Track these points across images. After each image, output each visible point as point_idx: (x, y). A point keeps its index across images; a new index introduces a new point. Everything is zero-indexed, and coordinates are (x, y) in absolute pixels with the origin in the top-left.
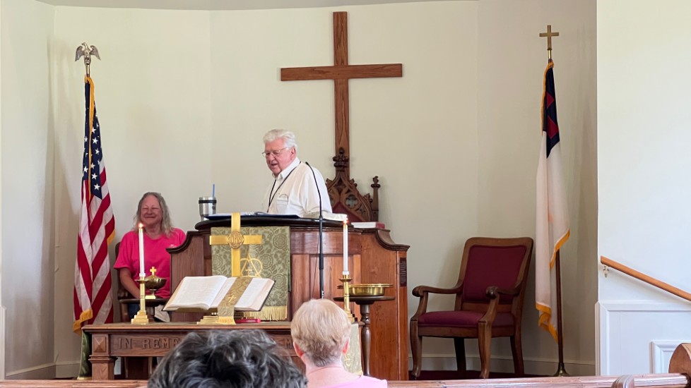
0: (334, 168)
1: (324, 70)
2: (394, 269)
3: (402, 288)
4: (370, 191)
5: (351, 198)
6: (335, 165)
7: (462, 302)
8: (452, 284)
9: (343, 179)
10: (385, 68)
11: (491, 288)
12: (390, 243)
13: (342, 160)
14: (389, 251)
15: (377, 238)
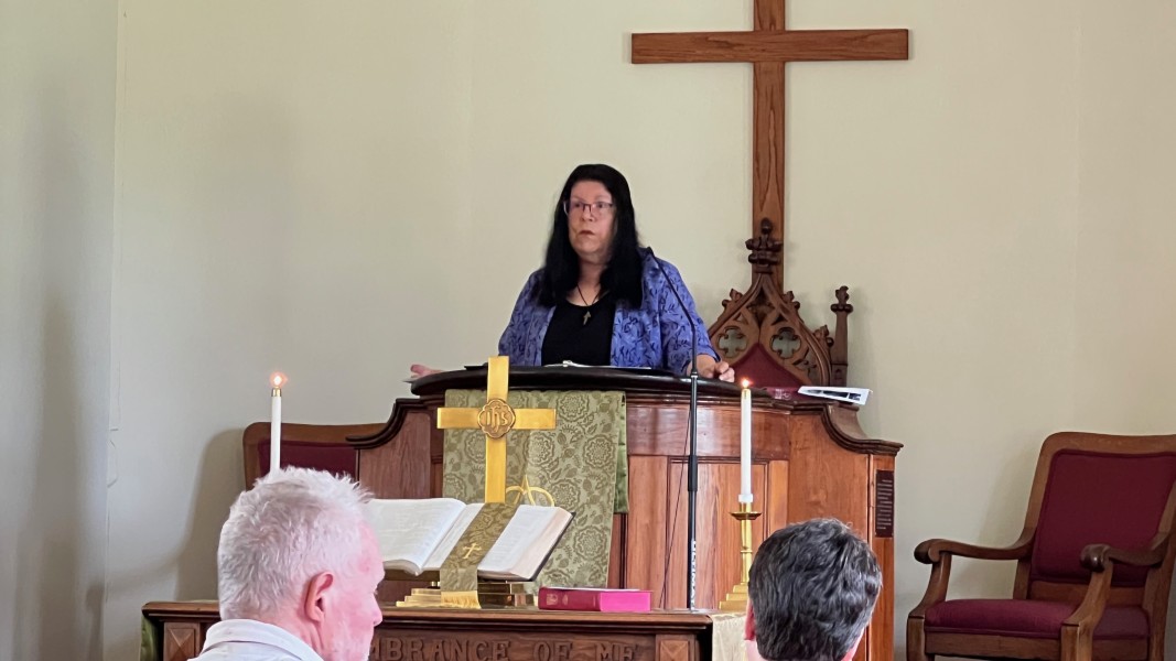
0: (750, 265)
1: (729, 40)
2: (861, 494)
3: (883, 539)
4: (829, 320)
5: (784, 334)
6: (750, 260)
7: (1031, 580)
8: (1010, 538)
9: (767, 291)
10: (871, 38)
11: (1092, 547)
12: (855, 435)
13: (766, 249)
14: (850, 453)
15: (825, 424)
